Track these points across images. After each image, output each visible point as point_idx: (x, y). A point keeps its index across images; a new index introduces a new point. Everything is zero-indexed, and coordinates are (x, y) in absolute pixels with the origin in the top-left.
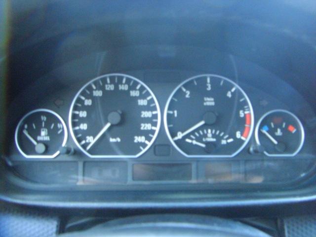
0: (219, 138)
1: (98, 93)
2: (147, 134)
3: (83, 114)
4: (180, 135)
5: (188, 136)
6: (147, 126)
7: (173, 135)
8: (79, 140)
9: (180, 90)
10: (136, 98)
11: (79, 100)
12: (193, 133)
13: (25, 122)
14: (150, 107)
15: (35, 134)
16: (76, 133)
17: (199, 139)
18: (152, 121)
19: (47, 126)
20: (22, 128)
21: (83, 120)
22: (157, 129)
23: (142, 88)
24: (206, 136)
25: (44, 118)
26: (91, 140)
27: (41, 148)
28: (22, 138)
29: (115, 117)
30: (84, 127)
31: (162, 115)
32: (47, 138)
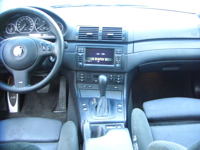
0: (46, 29)
1: (22, 20)
2: (32, 28)
3: (19, 25)
4: (38, 28)
5: (40, 28)
6: (32, 27)
7: (37, 28)
8: (18, 30)
9: (38, 19)
10: (29, 21)
11: (18, 22)
12: (41, 28)
13: (8, 26)
14: (32, 23)
15: (10, 29)
16: (18, 28)
17: (42, 29)
18: (32, 25)
19: (12, 27)
20: (7, 28)
21: (19, 26)
22: (33, 27)
23: (30, 19)
24: (43, 28)
25: (11, 26)
26: (21, 30)
27: (11, 31)
28: (8, 30)
29: (25, 25)
30: (19, 27)
31: (34, 24)
32: (12, 30)
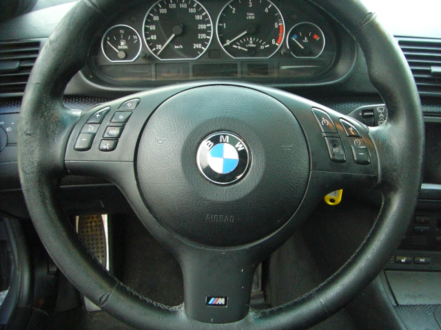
0: (258, 45)
1: (163, 11)
2: (203, 42)
3: (153, 28)
4: (228, 43)
5: (234, 43)
6: (204, 36)
7: (223, 42)
8: (151, 48)
9: (228, 7)
10: (194, 14)
11: (149, 17)
12: (238, 40)
13: (107, 36)
14: (205, 21)
15: (117, 44)
16: (147, 41)
17: (242, 45)
18: (206, 32)
19: (125, 38)
20: (105, 44)
21: (153, 32)
22: (211, 38)
23: (198, 6)
24: (248, 43)
25: (122, 32)
26: (160, 48)
27: (122, 55)
28: (107, 49)
29: (179, 30)
30: (154, 37)
31: (213, 27)
32: (126, 47)
